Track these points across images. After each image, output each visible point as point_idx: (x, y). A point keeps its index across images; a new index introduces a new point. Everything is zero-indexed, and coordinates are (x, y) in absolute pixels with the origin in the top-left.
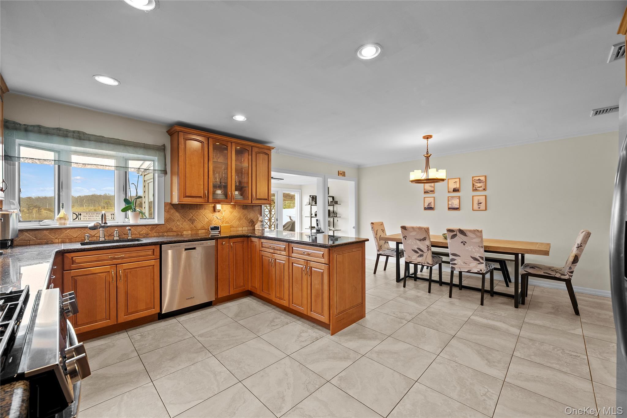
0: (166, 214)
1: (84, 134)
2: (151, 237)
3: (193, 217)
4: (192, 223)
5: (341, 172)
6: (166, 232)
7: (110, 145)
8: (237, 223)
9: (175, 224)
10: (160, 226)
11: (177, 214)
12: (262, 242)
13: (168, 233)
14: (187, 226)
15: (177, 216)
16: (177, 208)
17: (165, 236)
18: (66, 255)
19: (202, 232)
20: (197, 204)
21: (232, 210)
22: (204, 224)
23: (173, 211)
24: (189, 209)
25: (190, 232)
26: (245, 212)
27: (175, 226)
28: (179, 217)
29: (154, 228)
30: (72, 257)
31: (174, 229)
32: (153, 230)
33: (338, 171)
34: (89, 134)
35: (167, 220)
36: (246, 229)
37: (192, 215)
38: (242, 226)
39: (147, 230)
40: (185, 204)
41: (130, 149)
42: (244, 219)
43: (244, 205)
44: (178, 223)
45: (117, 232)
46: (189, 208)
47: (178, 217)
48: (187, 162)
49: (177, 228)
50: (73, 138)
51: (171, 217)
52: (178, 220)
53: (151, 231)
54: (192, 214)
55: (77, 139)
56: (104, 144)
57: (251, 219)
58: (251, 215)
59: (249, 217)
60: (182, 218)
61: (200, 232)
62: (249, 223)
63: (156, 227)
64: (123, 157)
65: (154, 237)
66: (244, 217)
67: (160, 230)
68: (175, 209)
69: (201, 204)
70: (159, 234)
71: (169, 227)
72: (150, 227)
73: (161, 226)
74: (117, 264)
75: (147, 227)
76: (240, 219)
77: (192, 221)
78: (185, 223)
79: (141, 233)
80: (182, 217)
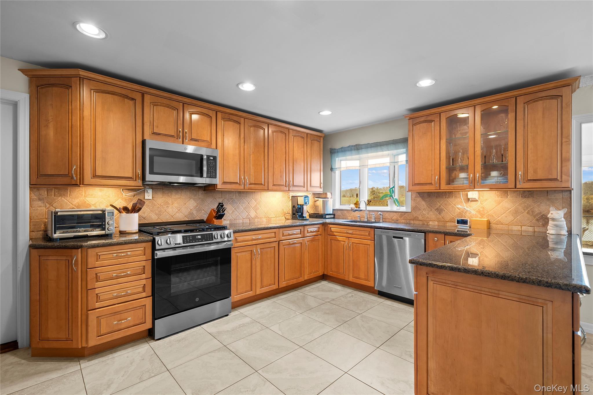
0: (413, 202)
1: (359, 145)
2: (401, 223)
3: (440, 206)
4: (440, 213)
6: (412, 220)
7: (373, 148)
8: (510, 218)
9: (421, 213)
10: (407, 213)
11: (423, 203)
13: (414, 221)
14: (434, 216)
15: (423, 205)
16: (423, 196)
17: (412, 223)
19: (452, 225)
20: (446, 192)
21: (500, 198)
22: (454, 215)
23: (419, 199)
24: (436, 198)
25: (436, 223)
26: (529, 201)
27: (421, 215)
28: (425, 205)
29: (402, 215)
31: (420, 218)
32: (402, 217)
34: (362, 145)
35: (414, 209)
36: (531, 229)
37: (439, 204)
38: (520, 224)
39: (397, 215)
40: (431, 192)
42: (525, 213)
43: (524, 191)
44: (424, 212)
45: (374, 215)
46: (436, 196)
47: (424, 206)
49: (423, 217)
50: (355, 150)
51: (417, 205)
52: (424, 209)
53: (400, 217)
54: (440, 203)
55: (356, 150)
56: (369, 149)
57: (543, 215)
58: (541, 207)
59: (537, 210)
60: (428, 207)
61: (449, 224)
62: (537, 220)
63: (404, 215)
65: (403, 223)
66: (525, 210)
67: (407, 218)
68: (421, 197)
69: (451, 192)
70: (406, 221)
71: (415, 215)
72: (400, 213)
73: (409, 213)
74: (349, 238)
75: (397, 213)
76: (516, 213)
77: (439, 211)
78: (431, 213)
79: (393, 218)
80: (429, 206)
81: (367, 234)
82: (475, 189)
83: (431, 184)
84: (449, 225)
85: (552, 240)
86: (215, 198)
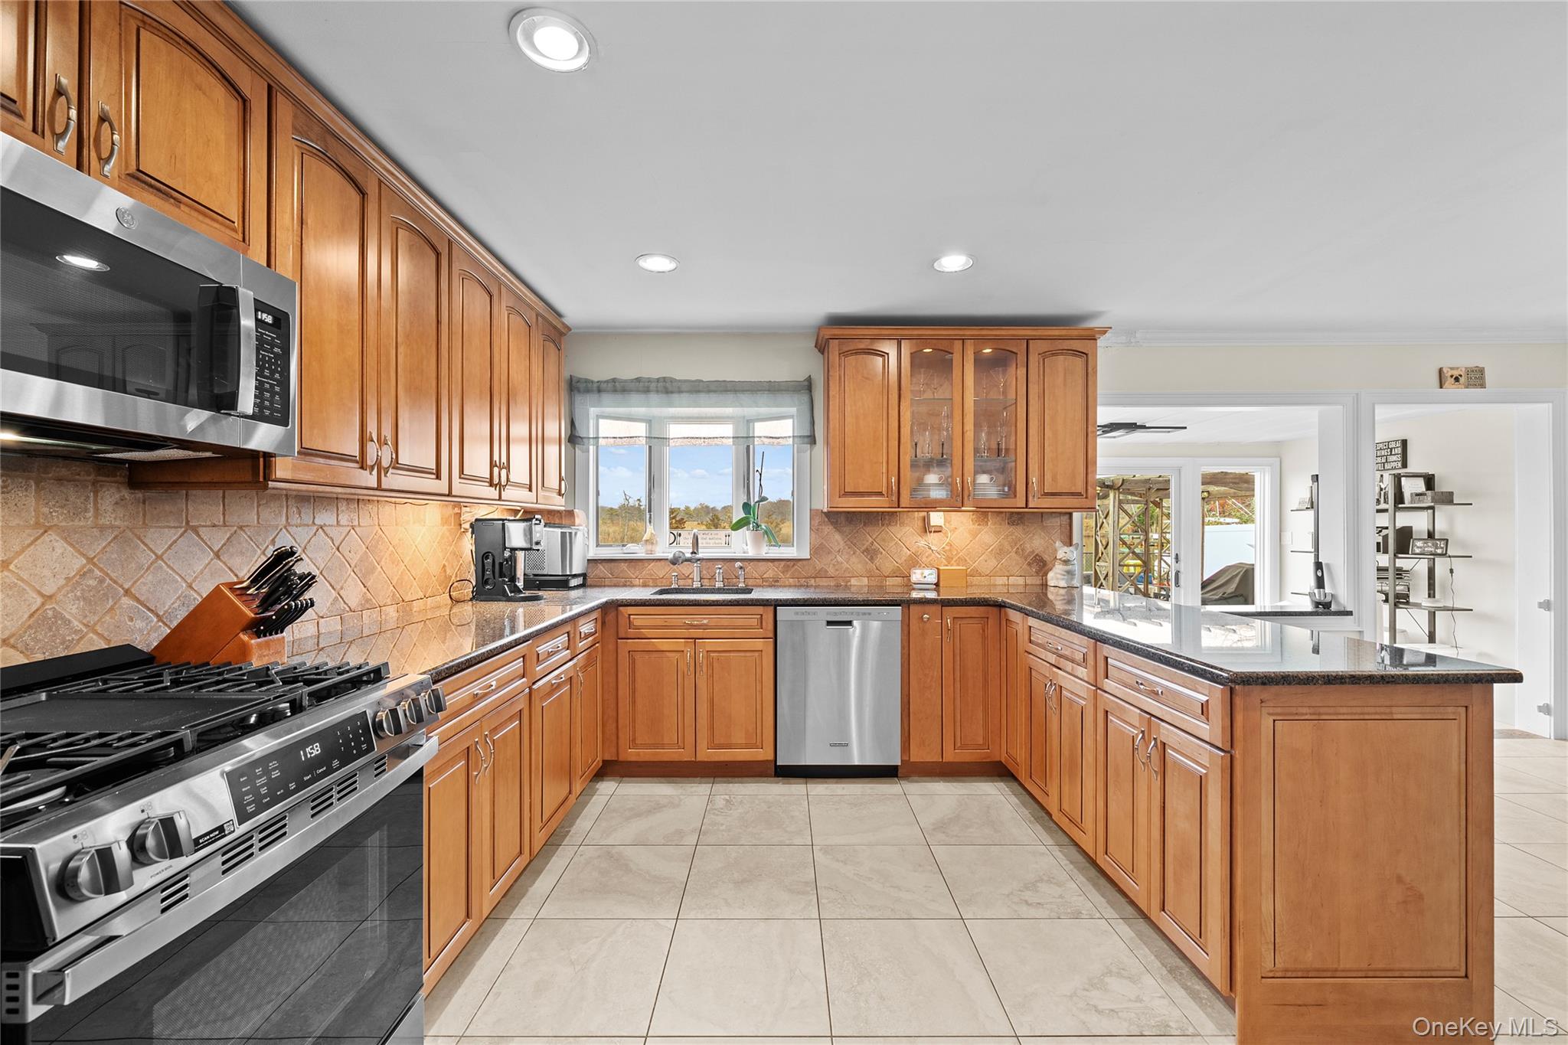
0: (813, 535)
1: (672, 380)
2: (785, 586)
3: (872, 544)
4: (872, 559)
5: (1456, 373)
6: (813, 577)
7: (712, 395)
8: (993, 563)
9: (832, 560)
10: (800, 563)
11: (837, 537)
12: (1030, 627)
13: (817, 579)
14: (860, 566)
15: (837, 541)
16: (837, 521)
17: (812, 585)
18: (621, 611)
19: (896, 583)
20: (883, 512)
21: (976, 526)
22: (899, 561)
23: (828, 529)
24: (864, 525)
25: (865, 580)
26: (1018, 532)
27: (831, 566)
28: (842, 543)
29: (788, 566)
30: (630, 615)
31: (831, 571)
32: (787, 571)
33: (1441, 371)
34: (680, 381)
35: (817, 550)
36: (1020, 581)
37: (871, 540)
38: (1007, 574)
39: (776, 569)
40: (854, 512)
41: (744, 397)
42: (1013, 554)
43: (1012, 513)
44: (839, 559)
45: (721, 571)
46: (864, 522)
47: (839, 544)
48: (848, 409)
49: (837, 570)
50: (657, 391)
51: (825, 543)
52: (839, 551)
53: (783, 573)
54: (871, 536)
55: (662, 392)
56: (702, 395)
57: (1037, 555)
58: (1036, 542)
59: (1028, 548)
60: (847, 545)
61: (890, 581)
62: (1029, 564)
63: (793, 566)
64: (744, 417)
65: (790, 586)
66: (1012, 548)
67: (801, 573)
68: (832, 523)
69: (893, 512)
70: (799, 581)
71: (819, 566)
72: (783, 563)
73: (804, 562)
74: (696, 639)
75: (776, 563)
76: (1000, 552)
77: (871, 553)
78: (854, 559)
79: (765, 576)
80: (849, 543)
81: (754, 622)
82: (963, 508)
83: (880, 494)
84: (891, 584)
85: (1062, 598)
86: (195, 530)
